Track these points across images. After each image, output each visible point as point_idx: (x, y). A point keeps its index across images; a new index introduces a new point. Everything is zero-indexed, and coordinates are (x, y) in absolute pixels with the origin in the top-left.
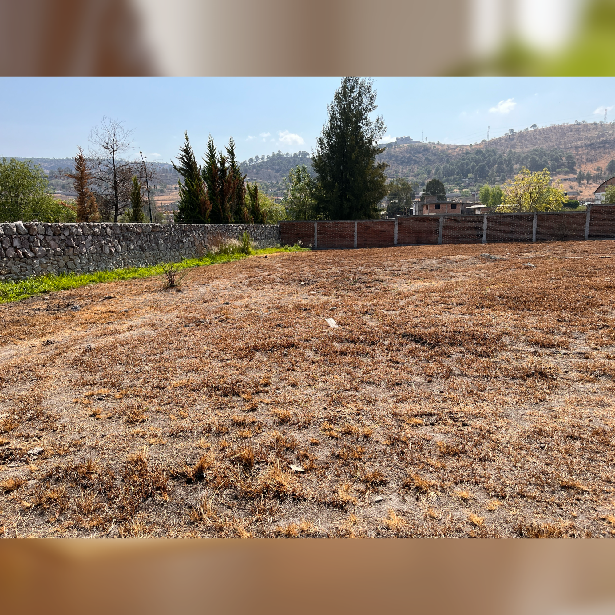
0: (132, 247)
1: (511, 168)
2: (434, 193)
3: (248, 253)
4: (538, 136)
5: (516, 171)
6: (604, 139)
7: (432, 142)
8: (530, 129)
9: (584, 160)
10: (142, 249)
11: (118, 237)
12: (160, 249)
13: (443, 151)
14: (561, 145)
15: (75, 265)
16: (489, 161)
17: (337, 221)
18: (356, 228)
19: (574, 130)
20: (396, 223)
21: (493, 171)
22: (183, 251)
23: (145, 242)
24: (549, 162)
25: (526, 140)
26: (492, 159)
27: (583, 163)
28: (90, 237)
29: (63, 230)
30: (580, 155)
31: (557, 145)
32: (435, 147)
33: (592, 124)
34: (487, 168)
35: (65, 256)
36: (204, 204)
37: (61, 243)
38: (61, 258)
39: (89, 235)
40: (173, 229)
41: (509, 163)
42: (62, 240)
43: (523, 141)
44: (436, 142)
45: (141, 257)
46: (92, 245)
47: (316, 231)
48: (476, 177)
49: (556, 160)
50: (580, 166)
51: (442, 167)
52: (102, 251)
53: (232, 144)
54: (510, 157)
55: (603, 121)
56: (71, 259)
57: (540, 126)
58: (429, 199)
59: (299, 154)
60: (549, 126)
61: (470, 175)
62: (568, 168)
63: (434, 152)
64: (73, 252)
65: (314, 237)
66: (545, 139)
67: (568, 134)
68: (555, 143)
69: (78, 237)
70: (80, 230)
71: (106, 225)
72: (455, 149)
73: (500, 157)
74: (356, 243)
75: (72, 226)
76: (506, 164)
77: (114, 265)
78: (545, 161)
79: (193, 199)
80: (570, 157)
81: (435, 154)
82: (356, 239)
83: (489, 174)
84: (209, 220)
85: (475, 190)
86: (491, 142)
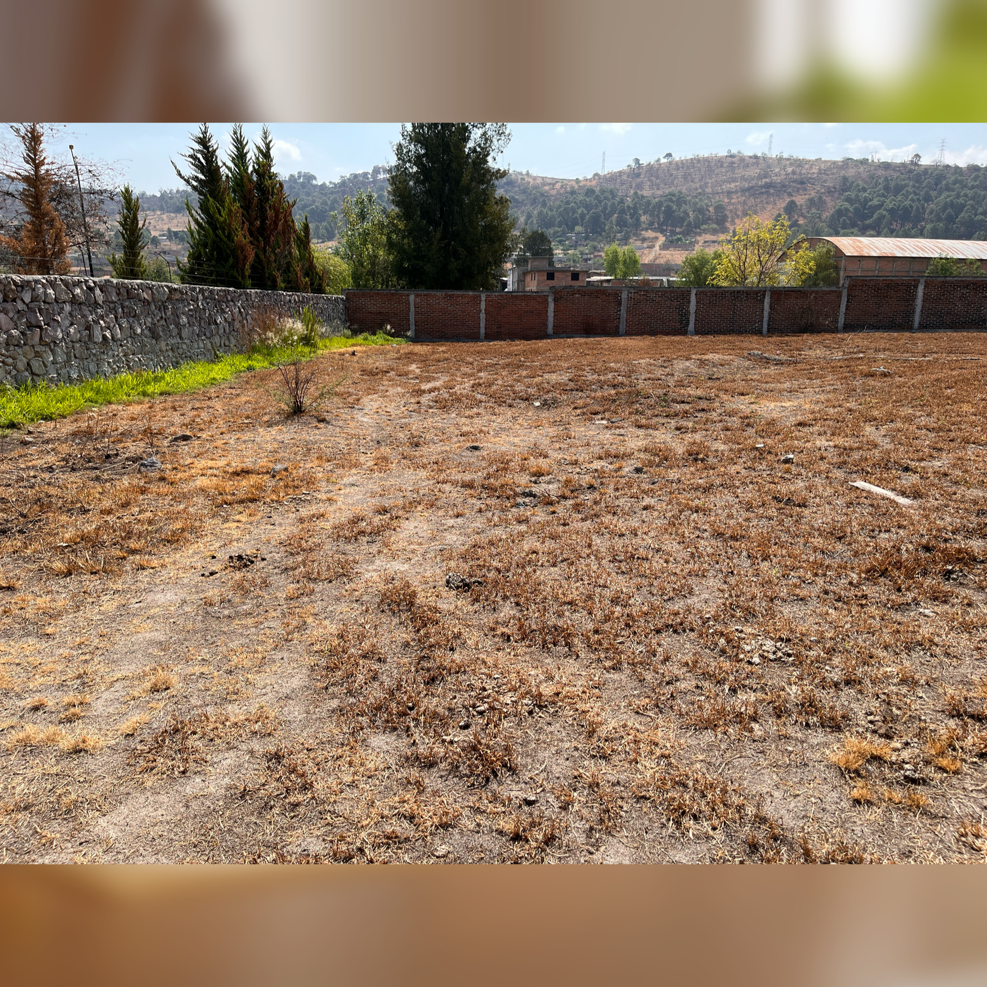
0: (139, 331)
1: (638, 220)
2: (536, 254)
3: (314, 346)
4: (674, 172)
5: (644, 226)
6: (768, 180)
7: (519, 171)
8: (663, 161)
9: (739, 213)
10: (155, 336)
11: (114, 309)
12: (183, 335)
13: (536, 187)
14: (707, 187)
15: (46, 366)
16: (605, 208)
17: (450, 292)
18: (483, 306)
19: (725, 165)
20: (550, 299)
21: (611, 222)
22: (217, 340)
23: (158, 321)
24: (691, 213)
25: (657, 178)
26: (609, 204)
27: (738, 216)
28: (68, 308)
29: (20, 289)
30: (734, 204)
31: (701, 187)
32: (523, 179)
33: (750, 157)
34: (602, 219)
35: (27, 348)
36: (242, 248)
37: (18, 318)
38: (20, 351)
39: (64, 302)
40: (200, 297)
41: (634, 212)
42: (19, 311)
43: (653, 178)
44: (524, 172)
45: (153, 352)
46: (72, 324)
47: (412, 309)
48: (586, 232)
49: (701, 211)
50: (733, 223)
51: (535, 212)
52: (90, 336)
53: (266, 138)
54: (636, 203)
55: (767, 152)
56: (38, 354)
57: (677, 157)
58: (536, 263)
59: (299, 177)
60: (690, 157)
61: (578, 228)
62: (717, 224)
63: (522, 188)
64: (41, 338)
65: (408, 320)
66: (685, 177)
67: (716, 171)
68: (698, 185)
69: (47, 306)
70: (50, 291)
71: (94, 282)
72: (554, 185)
73: (622, 201)
74: (483, 331)
75: (37, 282)
76: (631, 214)
77: (111, 367)
78: (685, 212)
79: (221, 239)
80: (719, 208)
81: (524, 191)
82: (482, 325)
83: (607, 227)
84: (249, 282)
85: (587, 251)
86: (608, 176)
